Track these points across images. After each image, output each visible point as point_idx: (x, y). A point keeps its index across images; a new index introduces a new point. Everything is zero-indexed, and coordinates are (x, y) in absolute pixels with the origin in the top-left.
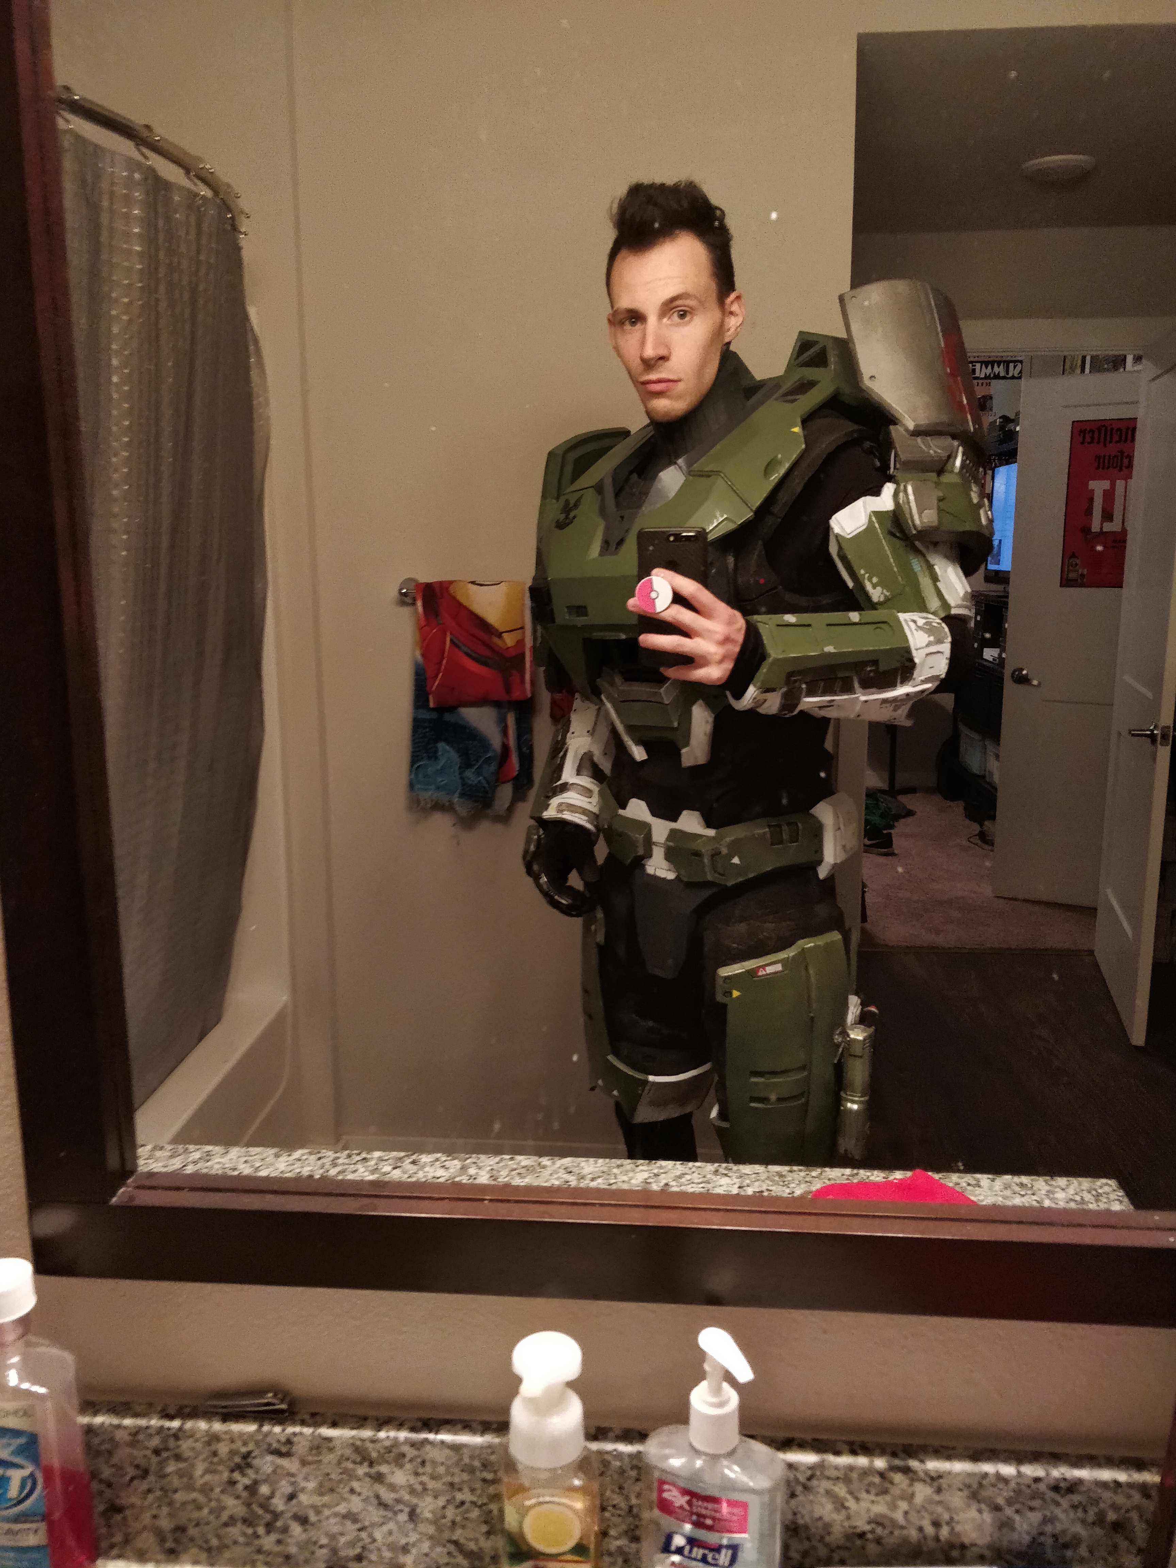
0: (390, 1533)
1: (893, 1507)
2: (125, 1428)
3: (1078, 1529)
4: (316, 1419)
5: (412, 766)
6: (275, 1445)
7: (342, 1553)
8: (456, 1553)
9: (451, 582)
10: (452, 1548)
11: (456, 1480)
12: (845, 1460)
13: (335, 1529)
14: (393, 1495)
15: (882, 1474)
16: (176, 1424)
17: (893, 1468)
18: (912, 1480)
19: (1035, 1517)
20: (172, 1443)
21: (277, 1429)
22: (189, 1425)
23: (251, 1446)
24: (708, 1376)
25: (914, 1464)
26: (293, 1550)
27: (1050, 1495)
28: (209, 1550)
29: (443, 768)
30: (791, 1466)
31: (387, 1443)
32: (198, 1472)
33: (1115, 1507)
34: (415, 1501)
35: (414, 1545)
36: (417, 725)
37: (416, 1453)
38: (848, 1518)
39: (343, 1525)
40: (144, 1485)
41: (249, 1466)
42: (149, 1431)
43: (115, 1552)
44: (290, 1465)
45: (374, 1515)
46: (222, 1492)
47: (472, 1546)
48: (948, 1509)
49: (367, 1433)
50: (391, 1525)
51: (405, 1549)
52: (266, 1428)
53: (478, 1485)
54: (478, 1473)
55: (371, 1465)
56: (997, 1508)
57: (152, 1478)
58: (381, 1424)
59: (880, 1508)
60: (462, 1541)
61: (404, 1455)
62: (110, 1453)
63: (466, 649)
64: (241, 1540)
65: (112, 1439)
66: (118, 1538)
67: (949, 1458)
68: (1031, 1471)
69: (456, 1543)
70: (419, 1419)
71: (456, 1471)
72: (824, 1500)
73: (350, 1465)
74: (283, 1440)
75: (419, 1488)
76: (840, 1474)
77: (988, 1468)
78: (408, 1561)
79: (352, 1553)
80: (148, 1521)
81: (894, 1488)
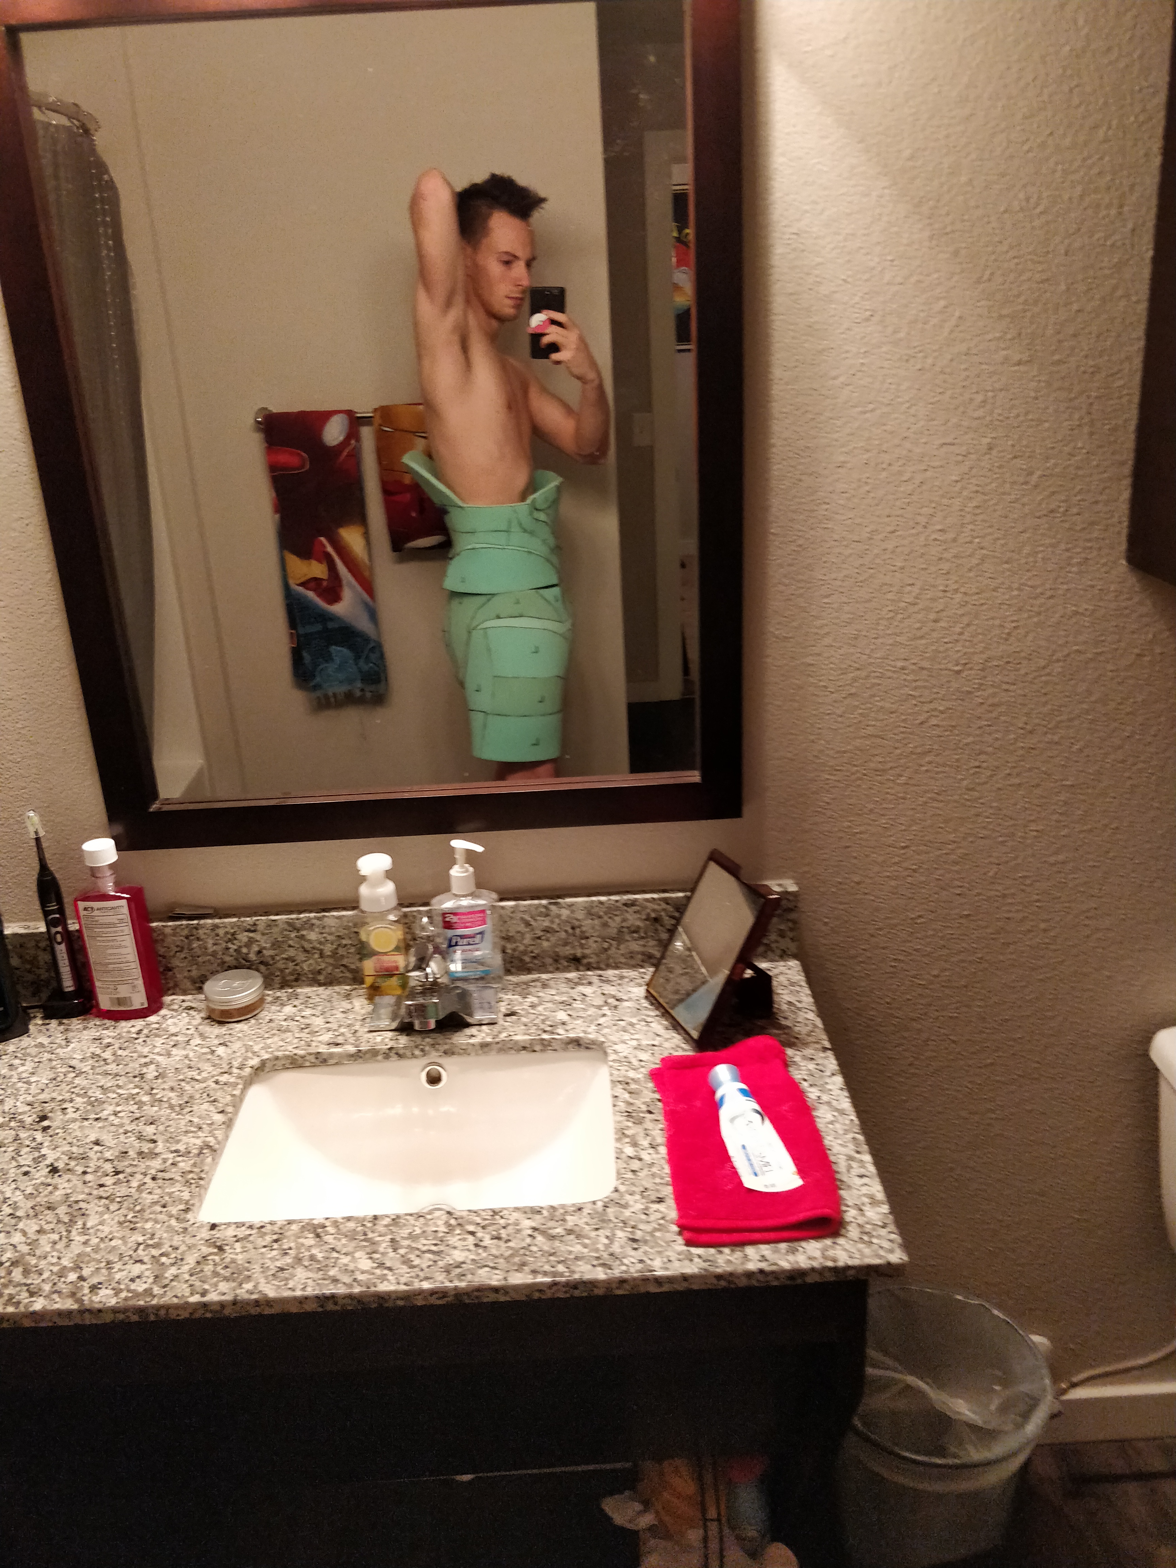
0: (311, 965)
1: (552, 922)
3: (638, 923)
4: (267, 913)
6: (249, 927)
7: (288, 978)
10: (342, 968)
11: (341, 934)
12: (528, 903)
13: (283, 966)
14: (311, 946)
15: (545, 907)
16: (195, 922)
17: (550, 903)
18: (560, 908)
19: (618, 919)
20: (194, 932)
21: (248, 919)
22: (202, 922)
23: (236, 929)
24: (458, 861)
25: (560, 900)
27: (624, 908)
30: (503, 908)
31: (304, 920)
32: (209, 946)
33: (654, 910)
34: (322, 947)
35: (324, 969)
37: (321, 923)
39: (286, 963)
40: (183, 955)
41: (236, 939)
42: (183, 927)
43: (170, 992)
44: (257, 936)
45: (301, 957)
46: (223, 954)
47: (353, 967)
48: (578, 920)
49: (294, 916)
50: (311, 961)
51: (319, 972)
52: (242, 919)
53: (353, 935)
55: (298, 930)
56: (600, 917)
57: (186, 951)
58: (300, 912)
60: (348, 964)
61: (313, 925)
62: (163, 940)
65: (163, 933)
66: (171, 984)
67: (577, 897)
68: (614, 898)
69: (343, 965)
70: (320, 909)
71: (341, 930)
72: (520, 923)
73: (287, 934)
74: (251, 924)
75: (323, 940)
76: (526, 910)
77: (594, 898)
78: (321, 978)
79: (293, 977)
80: (186, 974)
81: (552, 914)
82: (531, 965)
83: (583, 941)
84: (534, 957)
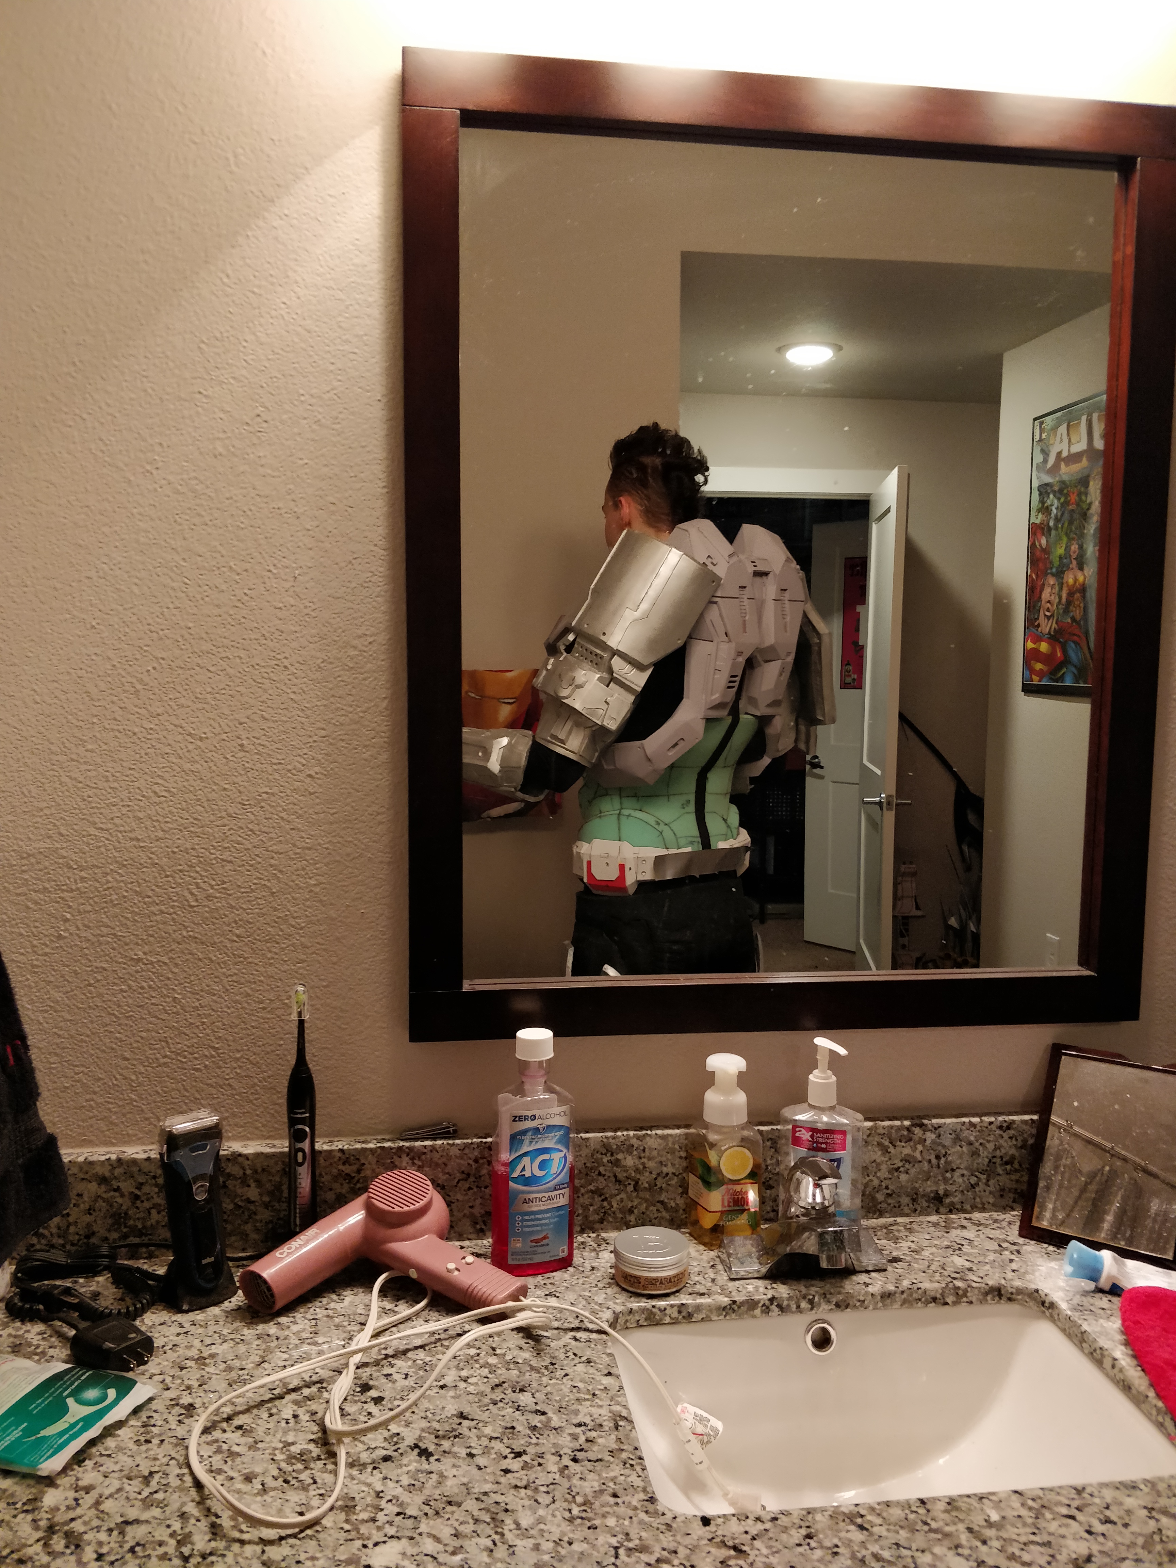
0: (622, 1200)
1: (914, 1149)
3: (1013, 1151)
7: (591, 1219)
8: (662, 1210)
11: (664, 1159)
12: (887, 1123)
13: (587, 1202)
14: (625, 1174)
15: (908, 1129)
18: (924, 1131)
19: (990, 1147)
24: (819, 1064)
25: (925, 1122)
27: (998, 1132)
31: (623, 1138)
34: (638, 1176)
37: (640, 1143)
45: (612, 1189)
47: (672, 1204)
48: (944, 1147)
49: (608, 1134)
50: (623, 1195)
51: (630, 1210)
54: (677, 1153)
55: (612, 1155)
56: (970, 1144)
57: (472, 1179)
58: (616, 1131)
59: (907, 1151)
60: (666, 1200)
61: (633, 1146)
68: (987, 1119)
77: (964, 1120)
79: (597, 1217)
81: (916, 1138)
82: (884, 1205)
83: (948, 1175)
84: (888, 1195)
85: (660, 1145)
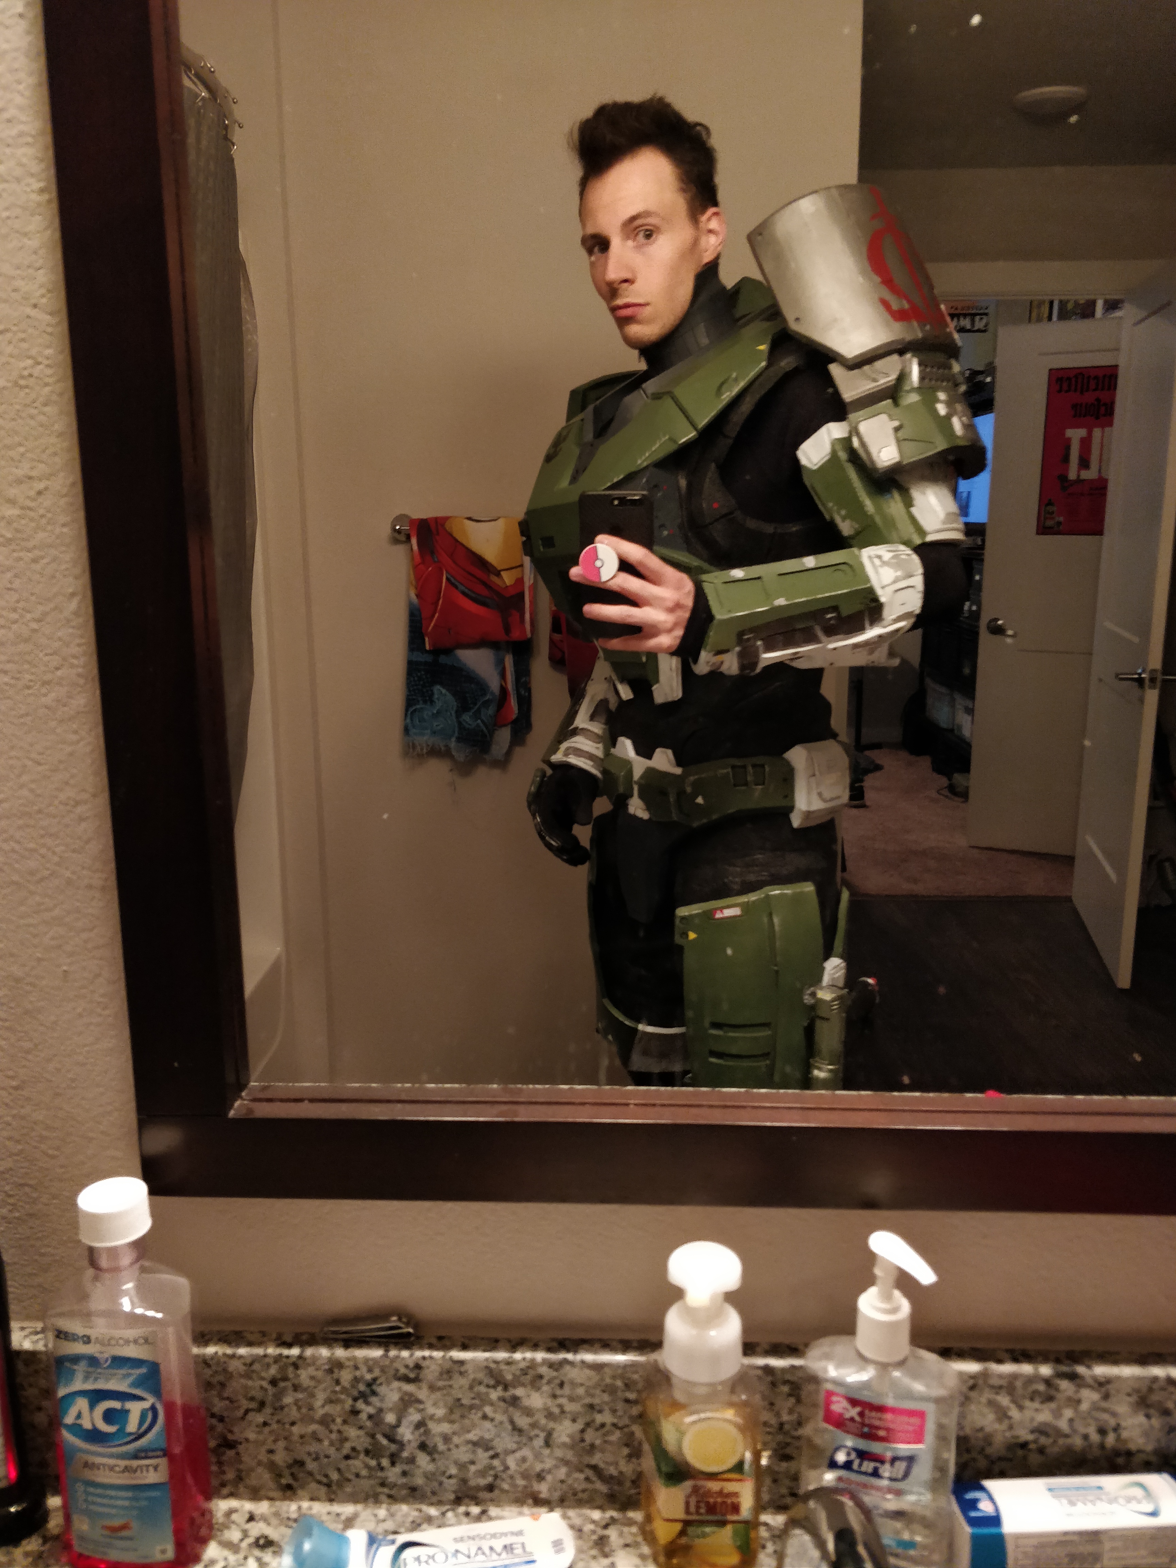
0: (524, 1460)
1: (1057, 1414)
2: (241, 1357)
4: (443, 1342)
5: (407, 710)
6: (403, 1371)
7: (472, 1483)
8: (594, 1478)
9: (446, 519)
10: (590, 1473)
11: (596, 1401)
12: (1008, 1368)
13: (465, 1458)
14: (529, 1420)
15: (1048, 1382)
16: (295, 1351)
17: (1059, 1375)
18: (1079, 1386)
20: (290, 1372)
21: (405, 1354)
22: (309, 1352)
23: (377, 1372)
24: (879, 1282)
25: (1081, 1370)
26: (419, 1481)
28: (328, 1485)
29: (438, 712)
31: (523, 1365)
32: (318, 1403)
34: (551, 1425)
35: (549, 1472)
36: (412, 668)
37: (555, 1374)
38: (1011, 1427)
39: (474, 1452)
40: (260, 1418)
41: (374, 1393)
42: (267, 1360)
43: (225, 1491)
44: (419, 1391)
45: (507, 1441)
46: (345, 1422)
47: (613, 1471)
48: (1114, 1414)
49: (501, 1355)
50: (526, 1452)
51: (540, 1477)
52: (393, 1353)
53: (620, 1406)
54: (619, 1394)
55: (506, 1388)
56: (1166, 1413)
57: (268, 1410)
58: (514, 1346)
59: (1044, 1415)
60: (602, 1465)
61: (541, 1377)
62: (223, 1385)
63: (462, 588)
64: (364, 1472)
65: (225, 1370)
66: (230, 1475)
67: (1116, 1362)
69: (594, 1468)
70: (553, 1340)
71: (598, 1392)
72: (986, 1410)
73: (482, 1389)
74: (411, 1365)
75: (556, 1411)
76: (1003, 1382)
77: (1157, 1371)
78: (543, 1489)
79: (483, 1482)
80: (263, 1457)
81: (1059, 1395)
85: (589, 1379)
